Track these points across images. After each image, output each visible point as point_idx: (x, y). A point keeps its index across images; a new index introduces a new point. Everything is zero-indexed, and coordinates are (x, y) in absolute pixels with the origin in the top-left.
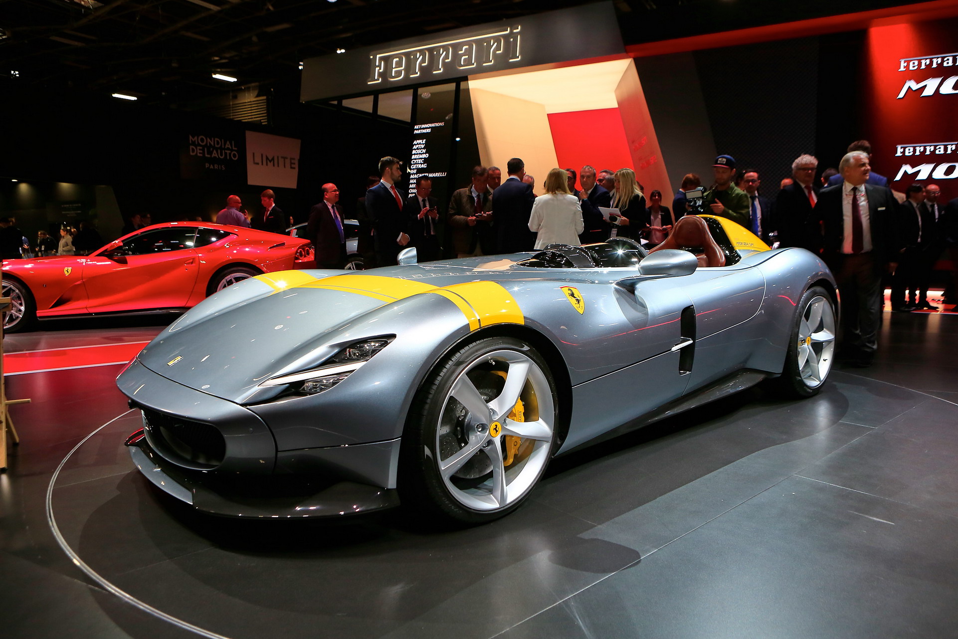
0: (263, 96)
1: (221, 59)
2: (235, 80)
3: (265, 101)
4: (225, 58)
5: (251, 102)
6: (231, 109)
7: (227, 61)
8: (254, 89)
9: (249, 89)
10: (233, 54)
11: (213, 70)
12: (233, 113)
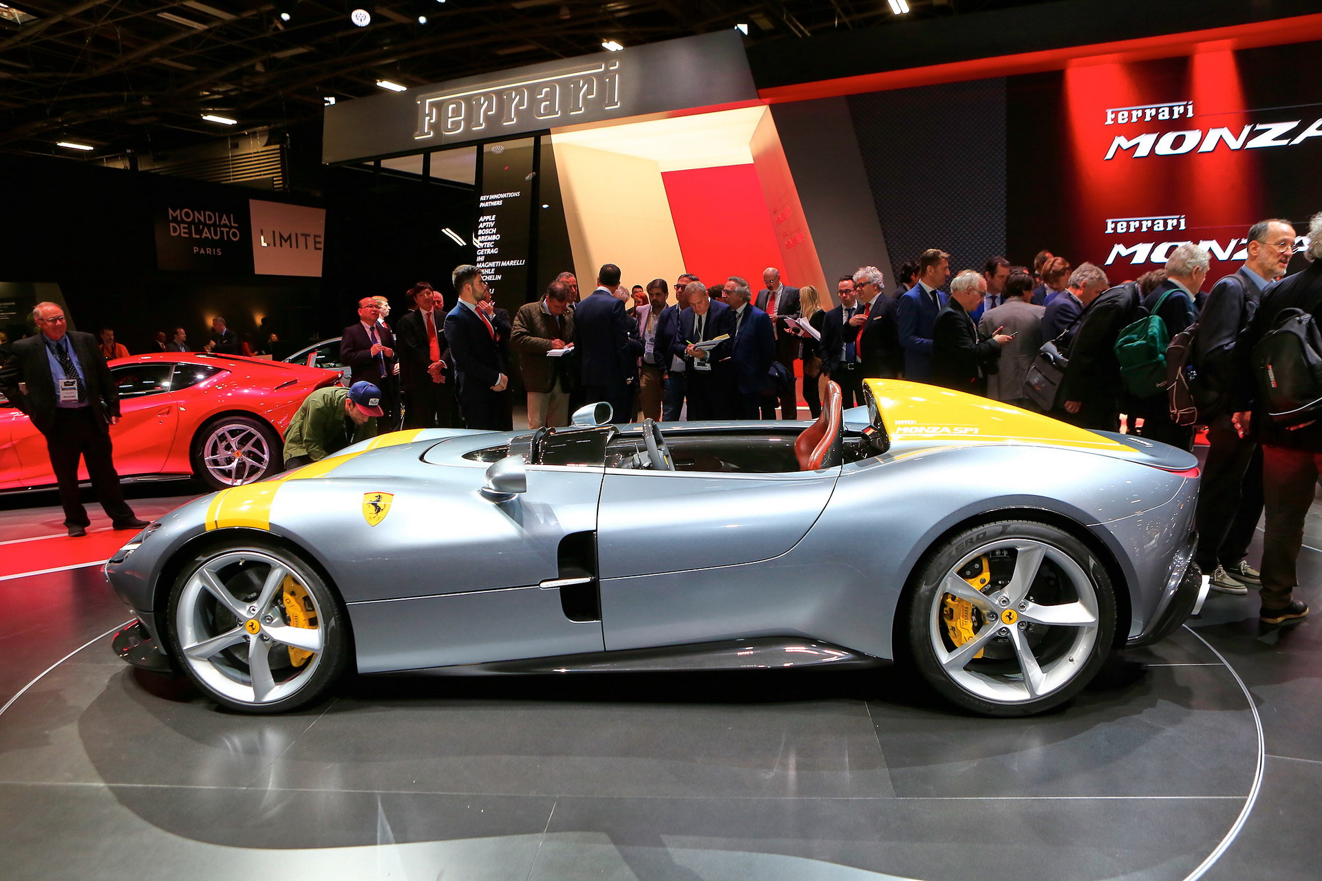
0: (275, 144)
1: (213, 93)
2: (235, 122)
3: (279, 151)
4: (218, 93)
5: (258, 152)
6: (231, 163)
7: (220, 96)
8: (262, 134)
9: (254, 135)
10: (231, 87)
11: (203, 109)
12: (233, 168)
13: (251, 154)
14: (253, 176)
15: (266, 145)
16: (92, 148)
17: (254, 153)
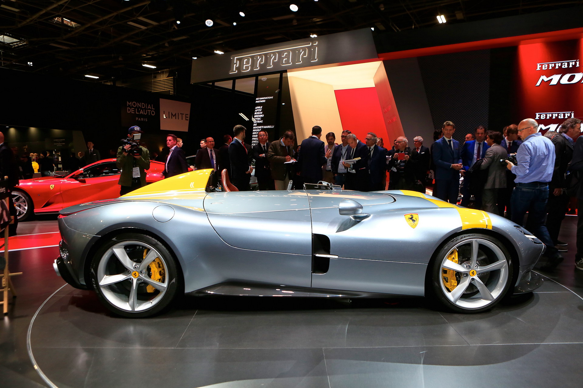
0: (171, 76)
1: (147, 55)
2: (155, 67)
3: (173, 79)
4: (149, 55)
5: (164, 80)
6: (153, 84)
7: (150, 57)
8: (166, 72)
9: (163, 73)
10: (154, 53)
11: (143, 62)
12: (153, 86)
13: (161, 80)
14: (161, 90)
15: (167, 77)
16: (98, 78)
17: (163, 80)
